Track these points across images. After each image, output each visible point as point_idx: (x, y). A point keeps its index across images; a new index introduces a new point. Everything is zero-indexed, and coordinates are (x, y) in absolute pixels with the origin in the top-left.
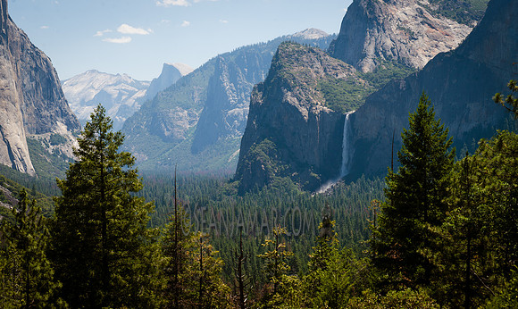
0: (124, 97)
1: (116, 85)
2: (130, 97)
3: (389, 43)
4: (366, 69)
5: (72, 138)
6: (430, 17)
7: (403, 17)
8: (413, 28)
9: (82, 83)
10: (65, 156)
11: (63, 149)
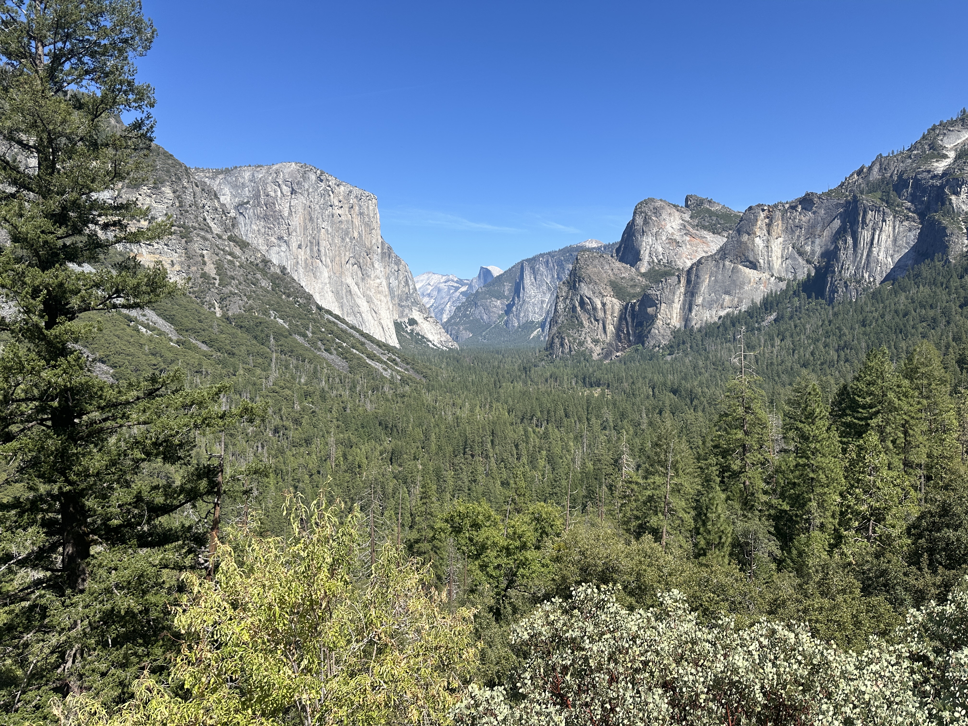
0: (451, 292)
1: (446, 282)
2: (456, 291)
3: (660, 250)
4: (643, 270)
5: (423, 320)
6: (691, 230)
7: (671, 231)
8: (678, 239)
9: (422, 281)
10: (418, 334)
11: (417, 329)
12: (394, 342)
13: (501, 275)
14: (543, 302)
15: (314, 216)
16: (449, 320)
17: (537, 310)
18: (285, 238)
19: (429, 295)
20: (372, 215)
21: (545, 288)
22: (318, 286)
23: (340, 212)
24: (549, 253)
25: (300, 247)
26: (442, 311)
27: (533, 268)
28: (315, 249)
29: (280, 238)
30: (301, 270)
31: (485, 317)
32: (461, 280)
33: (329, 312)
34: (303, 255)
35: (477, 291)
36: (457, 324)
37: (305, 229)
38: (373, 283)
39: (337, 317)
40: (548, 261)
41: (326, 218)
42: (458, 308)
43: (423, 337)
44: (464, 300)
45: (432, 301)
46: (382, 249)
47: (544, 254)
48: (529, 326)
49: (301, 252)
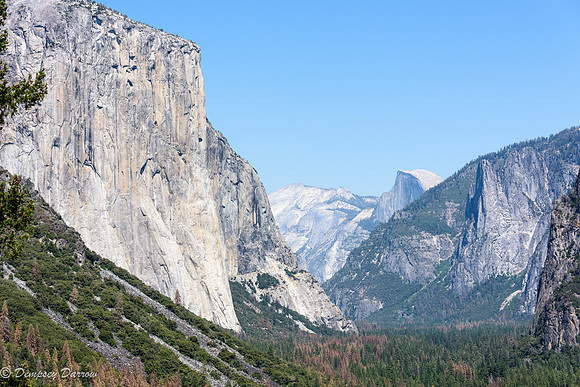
0: (341, 220)
1: (329, 202)
2: (350, 220)
5: (286, 278)
9: (284, 200)
10: (277, 305)
11: (275, 294)
12: (229, 321)
13: (439, 187)
14: (522, 238)
15: (84, 86)
16: (336, 278)
17: (512, 255)
18: (31, 128)
19: (297, 229)
20: (190, 80)
21: (525, 210)
22: (87, 215)
23: (132, 76)
24: (532, 143)
25: (56, 144)
26: (322, 259)
27: (500, 172)
28: (84, 147)
29: (22, 129)
30: (57, 186)
31: (408, 269)
32: (360, 198)
33: (108, 265)
34: (61, 158)
35: (392, 220)
36: (351, 284)
37: (68, 110)
38: (189, 206)
39: (122, 274)
40: (529, 159)
41: (107, 89)
42: (355, 253)
43: (287, 311)
44: (366, 237)
45: (303, 239)
46: (209, 142)
47: (523, 145)
48: (497, 285)
49: (60, 152)
